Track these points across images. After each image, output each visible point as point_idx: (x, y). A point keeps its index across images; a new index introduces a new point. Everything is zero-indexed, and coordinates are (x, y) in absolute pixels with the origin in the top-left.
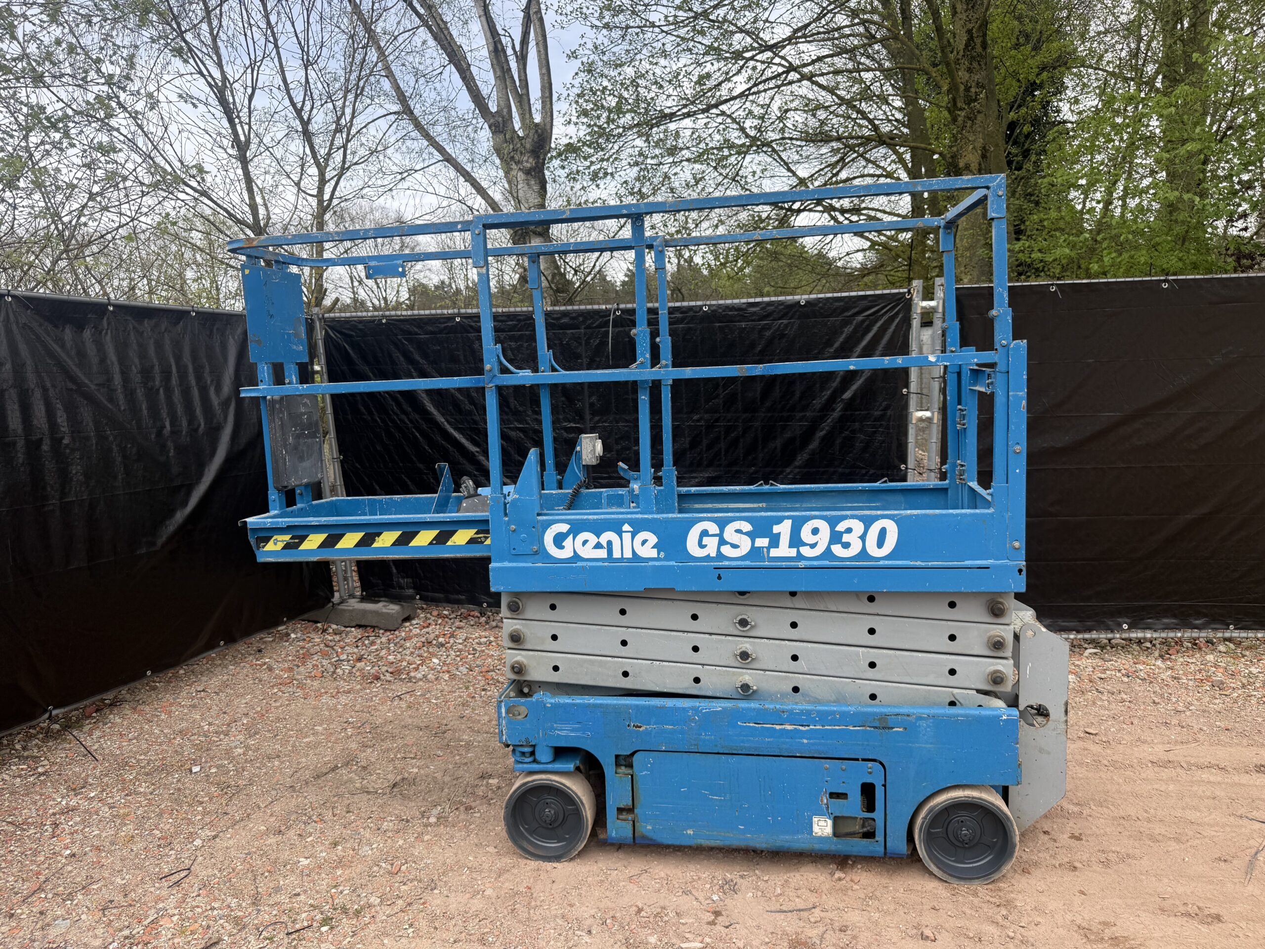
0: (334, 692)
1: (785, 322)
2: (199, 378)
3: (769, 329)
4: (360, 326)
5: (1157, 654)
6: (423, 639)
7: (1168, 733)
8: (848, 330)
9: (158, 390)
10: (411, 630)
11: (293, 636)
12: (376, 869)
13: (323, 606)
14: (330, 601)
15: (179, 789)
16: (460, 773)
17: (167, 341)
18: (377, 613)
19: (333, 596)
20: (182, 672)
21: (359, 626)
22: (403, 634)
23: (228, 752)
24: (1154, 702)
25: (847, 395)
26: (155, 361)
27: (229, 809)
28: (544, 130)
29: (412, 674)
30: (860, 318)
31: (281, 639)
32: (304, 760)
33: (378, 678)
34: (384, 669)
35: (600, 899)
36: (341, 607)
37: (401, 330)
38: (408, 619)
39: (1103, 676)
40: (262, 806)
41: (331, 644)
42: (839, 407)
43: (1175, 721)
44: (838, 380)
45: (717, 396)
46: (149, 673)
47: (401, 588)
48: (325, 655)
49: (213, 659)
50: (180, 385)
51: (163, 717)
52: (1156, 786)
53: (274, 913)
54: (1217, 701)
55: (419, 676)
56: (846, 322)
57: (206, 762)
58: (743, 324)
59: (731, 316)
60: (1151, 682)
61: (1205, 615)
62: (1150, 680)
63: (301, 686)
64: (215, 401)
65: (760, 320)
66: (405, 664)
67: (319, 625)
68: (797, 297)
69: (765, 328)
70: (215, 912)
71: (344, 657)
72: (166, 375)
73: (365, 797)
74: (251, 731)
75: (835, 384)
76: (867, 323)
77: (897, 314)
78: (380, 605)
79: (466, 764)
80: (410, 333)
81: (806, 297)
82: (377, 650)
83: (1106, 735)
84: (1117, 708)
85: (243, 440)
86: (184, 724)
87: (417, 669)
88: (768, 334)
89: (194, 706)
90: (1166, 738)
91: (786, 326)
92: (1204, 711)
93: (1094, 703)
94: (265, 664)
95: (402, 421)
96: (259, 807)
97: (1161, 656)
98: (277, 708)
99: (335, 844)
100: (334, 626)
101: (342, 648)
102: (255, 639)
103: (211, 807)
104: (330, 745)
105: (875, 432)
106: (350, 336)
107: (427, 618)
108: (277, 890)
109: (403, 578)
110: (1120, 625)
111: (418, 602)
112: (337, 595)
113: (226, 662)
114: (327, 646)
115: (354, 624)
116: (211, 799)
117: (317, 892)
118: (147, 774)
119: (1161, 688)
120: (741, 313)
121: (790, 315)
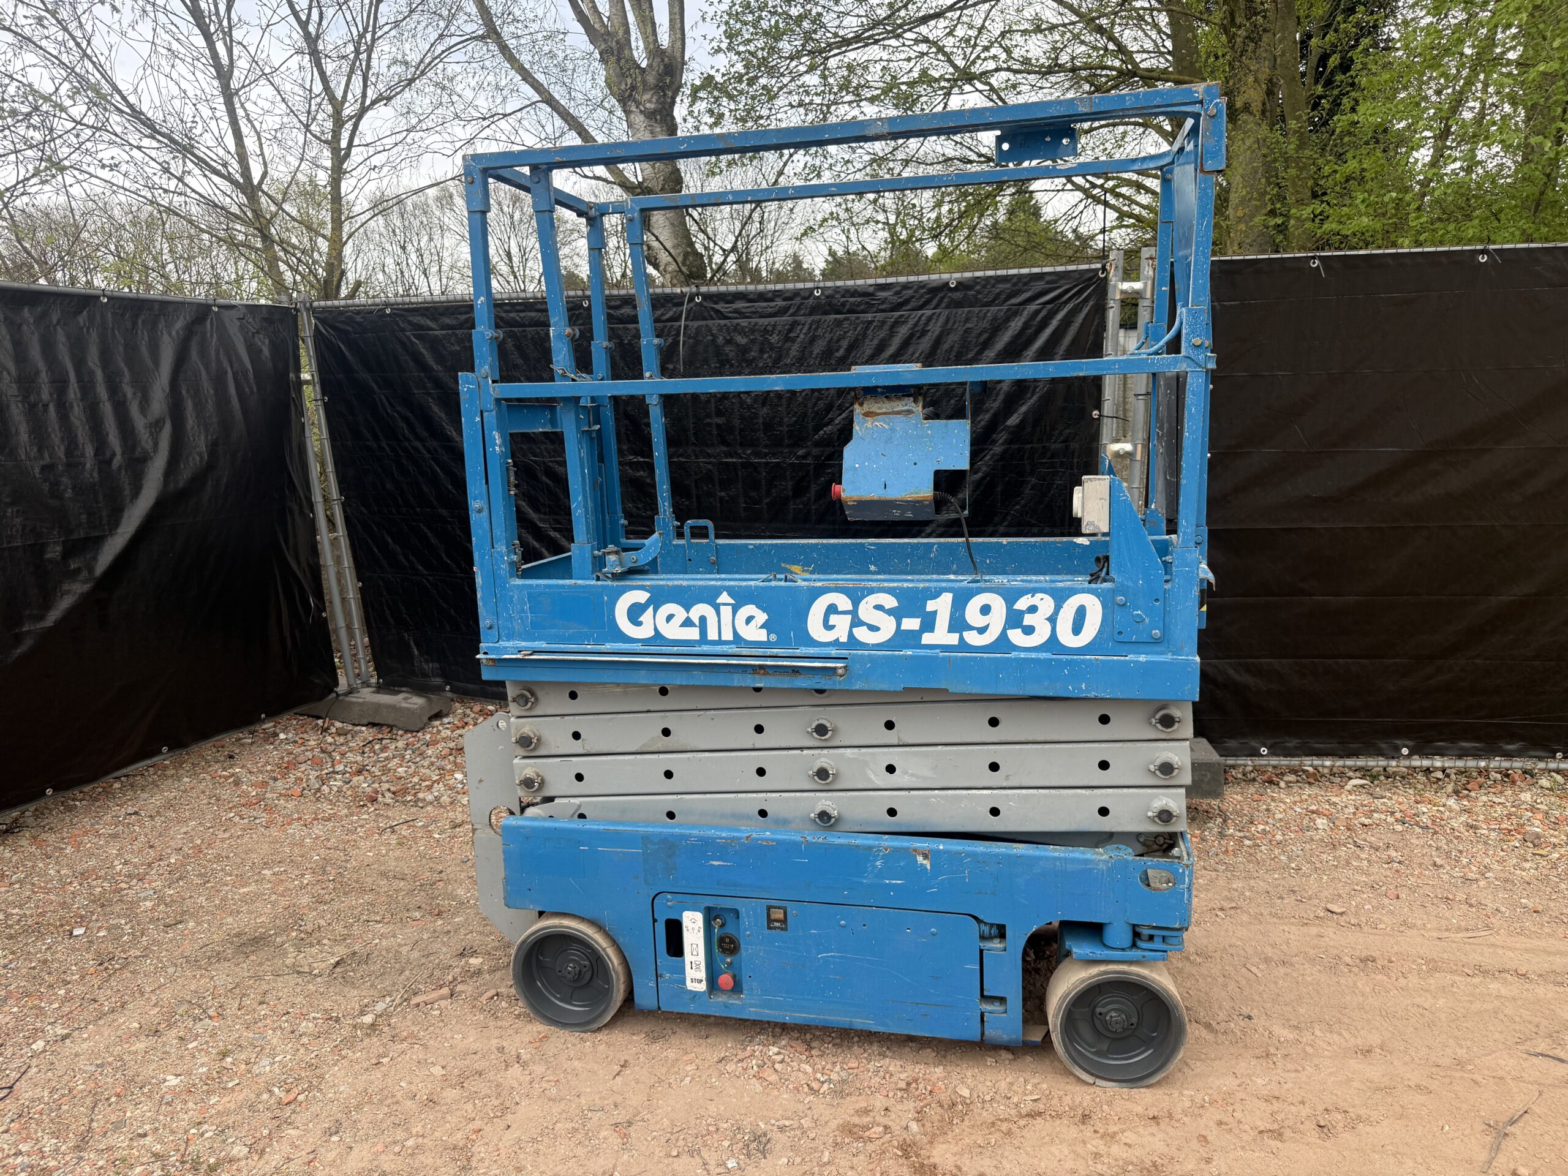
0: (308, 817)
1: (928, 313)
2: (114, 389)
3: (905, 323)
4: (358, 319)
5: (1450, 788)
6: (452, 745)
7: (1448, 914)
8: (1016, 324)
9: (46, 406)
10: (439, 732)
11: (282, 736)
12: (265, 1096)
13: (322, 697)
14: (332, 691)
15: (45, 961)
16: (436, 946)
17: (61, 337)
18: (392, 708)
19: (337, 684)
20: (117, 785)
21: (374, 725)
22: (428, 737)
23: (134, 904)
24: (1435, 864)
25: (1013, 420)
26: (41, 365)
27: (101, 996)
28: (672, 58)
29: (421, 795)
31: (266, 740)
32: (230, 920)
33: (373, 800)
34: (386, 786)
35: (564, 1160)
36: (352, 699)
37: (410, 323)
38: (438, 716)
39: (1367, 821)
40: (148, 989)
41: (330, 748)
42: (1002, 437)
43: (1461, 896)
44: (1001, 397)
45: (832, 420)
46: (49, 792)
47: (425, 675)
48: (317, 764)
49: (166, 767)
50: (82, 400)
51: (69, 850)
52: (1418, 1000)
53: (100, 1163)
54: (1527, 865)
55: (430, 798)
56: (1013, 313)
57: (97, 920)
58: (869, 316)
59: (851, 304)
60: (1436, 833)
61: (1522, 739)
62: (1434, 828)
63: (268, 809)
64: (140, 422)
65: (892, 310)
66: (416, 779)
67: (320, 722)
68: (945, 276)
69: (898, 323)
70: (20, 1159)
71: (340, 768)
72: (60, 385)
73: (293, 979)
74: (176, 875)
75: (996, 405)
76: (1042, 314)
77: (1086, 300)
78: (401, 696)
79: (449, 932)
80: (421, 327)
81: (958, 275)
82: (387, 759)
83: (1357, 914)
84: (1379, 872)
85: (186, 473)
86: (92, 863)
87: (429, 788)
88: (903, 331)
89: (114, 836)
90: (1444, 923)
91: (930, 319)
92: (1506, 881)
93: (1348, 863)
94: (233, 775)
95: (416, 449)
96: (142, 994)
97: (1456, 792)
98: (223, 840)
99: (224, 1055)
100: (338, 724)
101: (343, 755)
102: (228, 739)
103: (78, 990)
104: (274, 897)
105: (1052, 474)
106: (347, 332)
107: (465, 715)
108: (118, 1126)
109: (427, 662)
110: (1398, 749)
111: (450, 695)
112: (342, 681)
113: (181, 772)
114: (323, 751)
115: (365, 722)
116: (82, 977)
117: (173, 1132)
118: (11, 937)
119: (1450, 842)
120: (866, 299)
121: (935, 302)
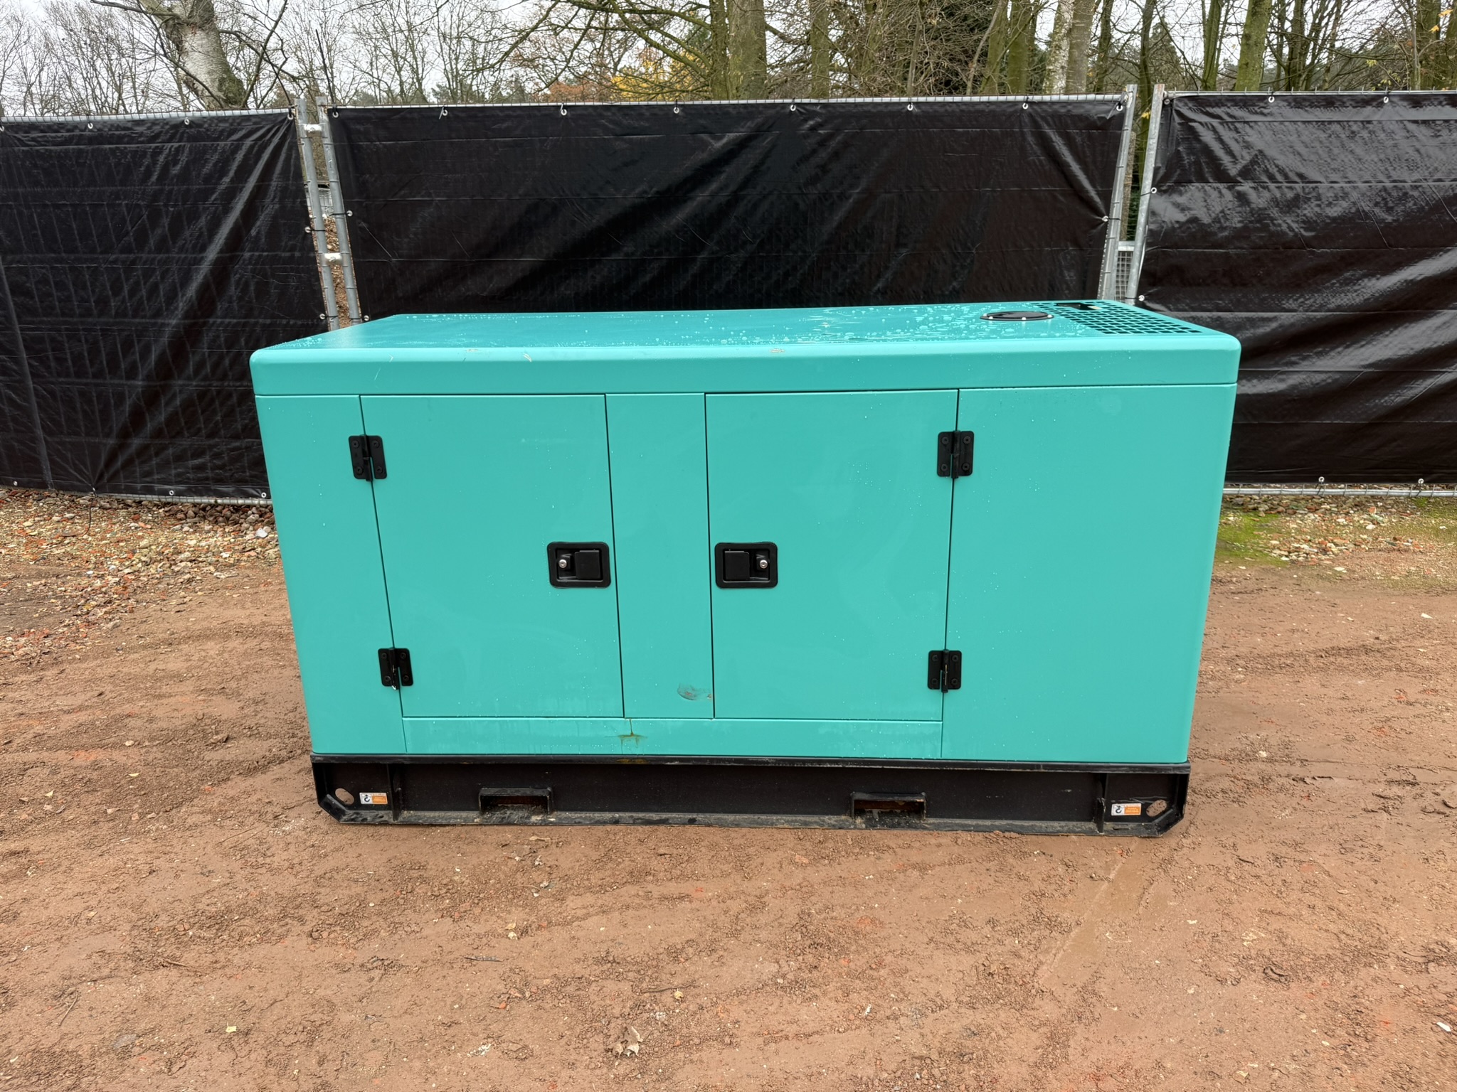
8: (239, 157)
56: (237, 147)
58: (133, 147)
59: (118, 136)
65: (149, 142)
69: (156, 153)
76: (256, 149)
77: (284, 138)
105: (287, 277)
120: (128, 132)
121: (178, 136)
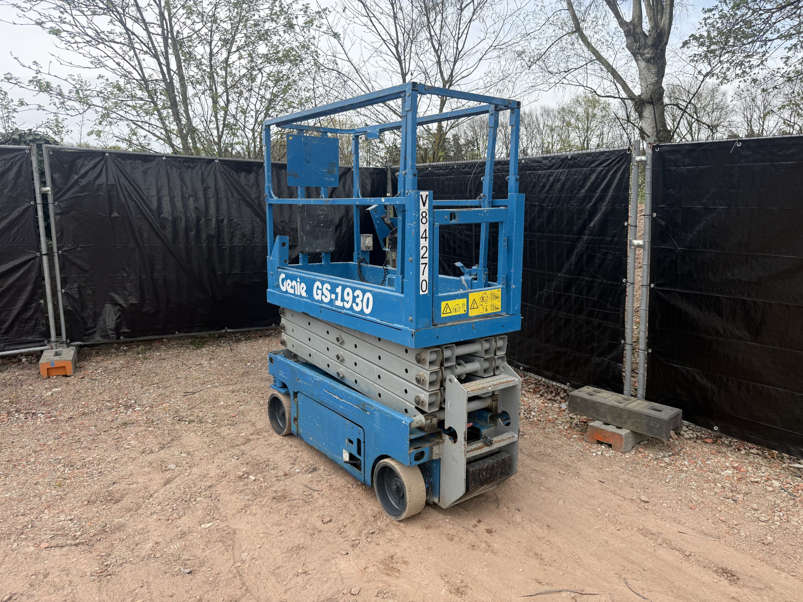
1: (561, 170)
3: (552, 175)
8: (593, 177)
25: (592, 224)
30: (600, 168)
42: (587, 233)
44: (587, 213)
56: (593, 171)
58: (540, 172)
59: (534, 166)
65: (548, 169)
69: (550, 175)
75: (585, 216)
76: (604, 172)
77: (622, 165)
81: (571, 153)
83: (654, 505)
88: (552, 179)
91: (561, 173)
105: (607, 253)
121: (563, 165)
